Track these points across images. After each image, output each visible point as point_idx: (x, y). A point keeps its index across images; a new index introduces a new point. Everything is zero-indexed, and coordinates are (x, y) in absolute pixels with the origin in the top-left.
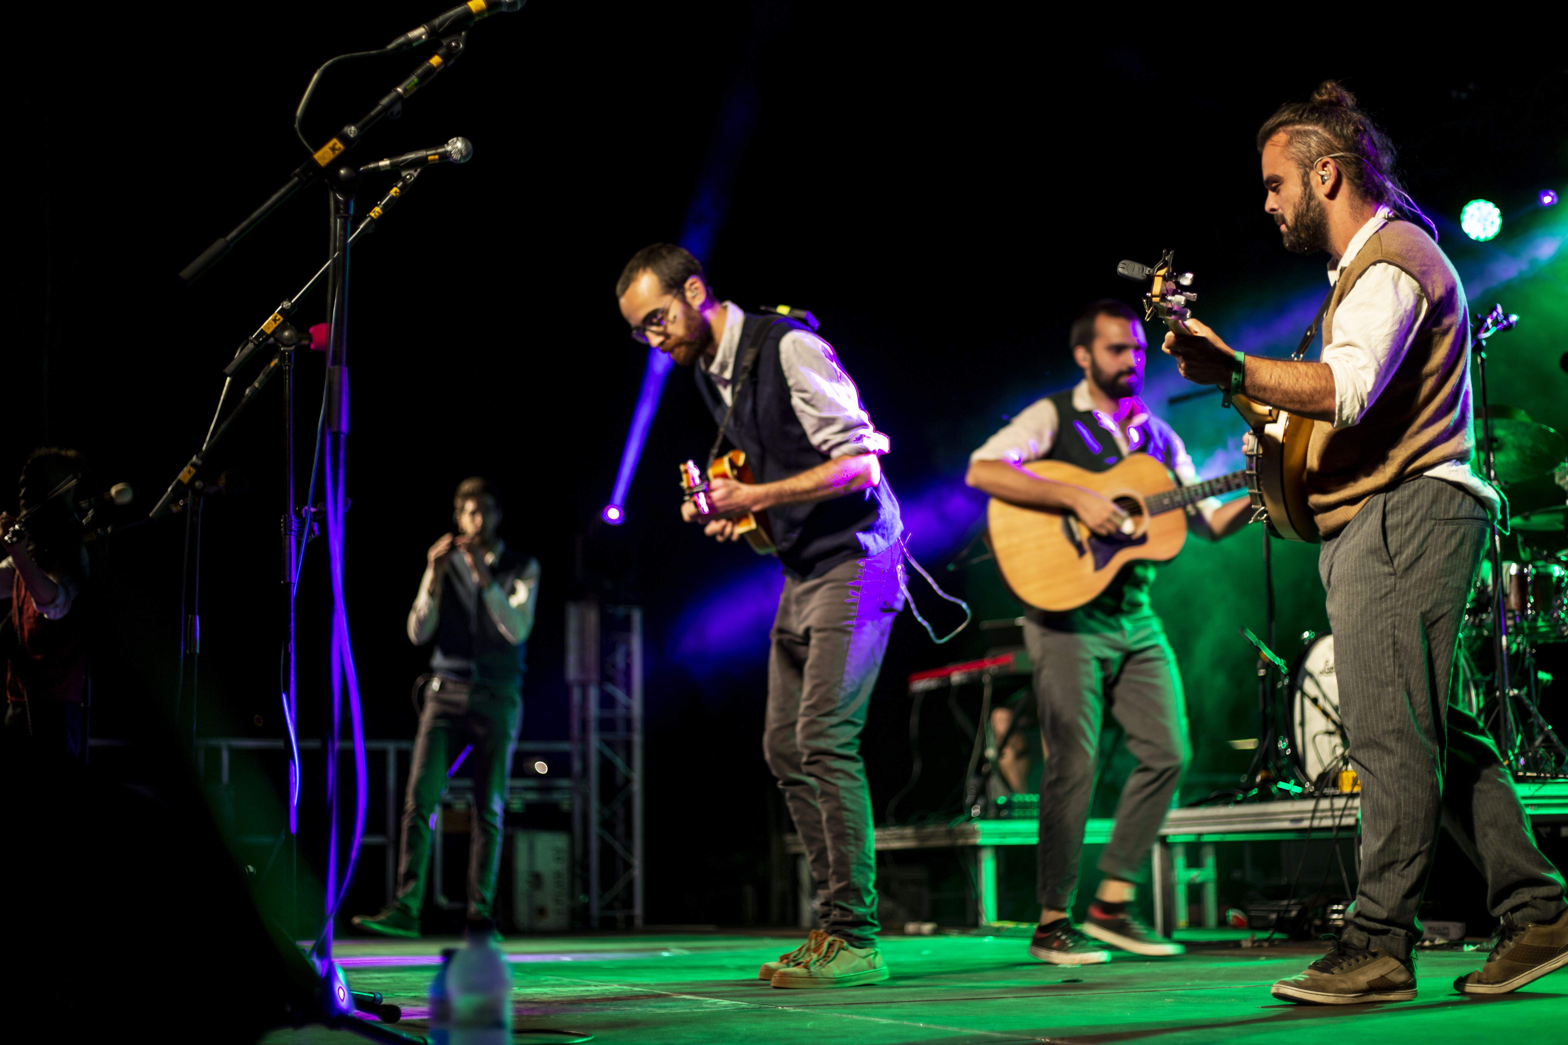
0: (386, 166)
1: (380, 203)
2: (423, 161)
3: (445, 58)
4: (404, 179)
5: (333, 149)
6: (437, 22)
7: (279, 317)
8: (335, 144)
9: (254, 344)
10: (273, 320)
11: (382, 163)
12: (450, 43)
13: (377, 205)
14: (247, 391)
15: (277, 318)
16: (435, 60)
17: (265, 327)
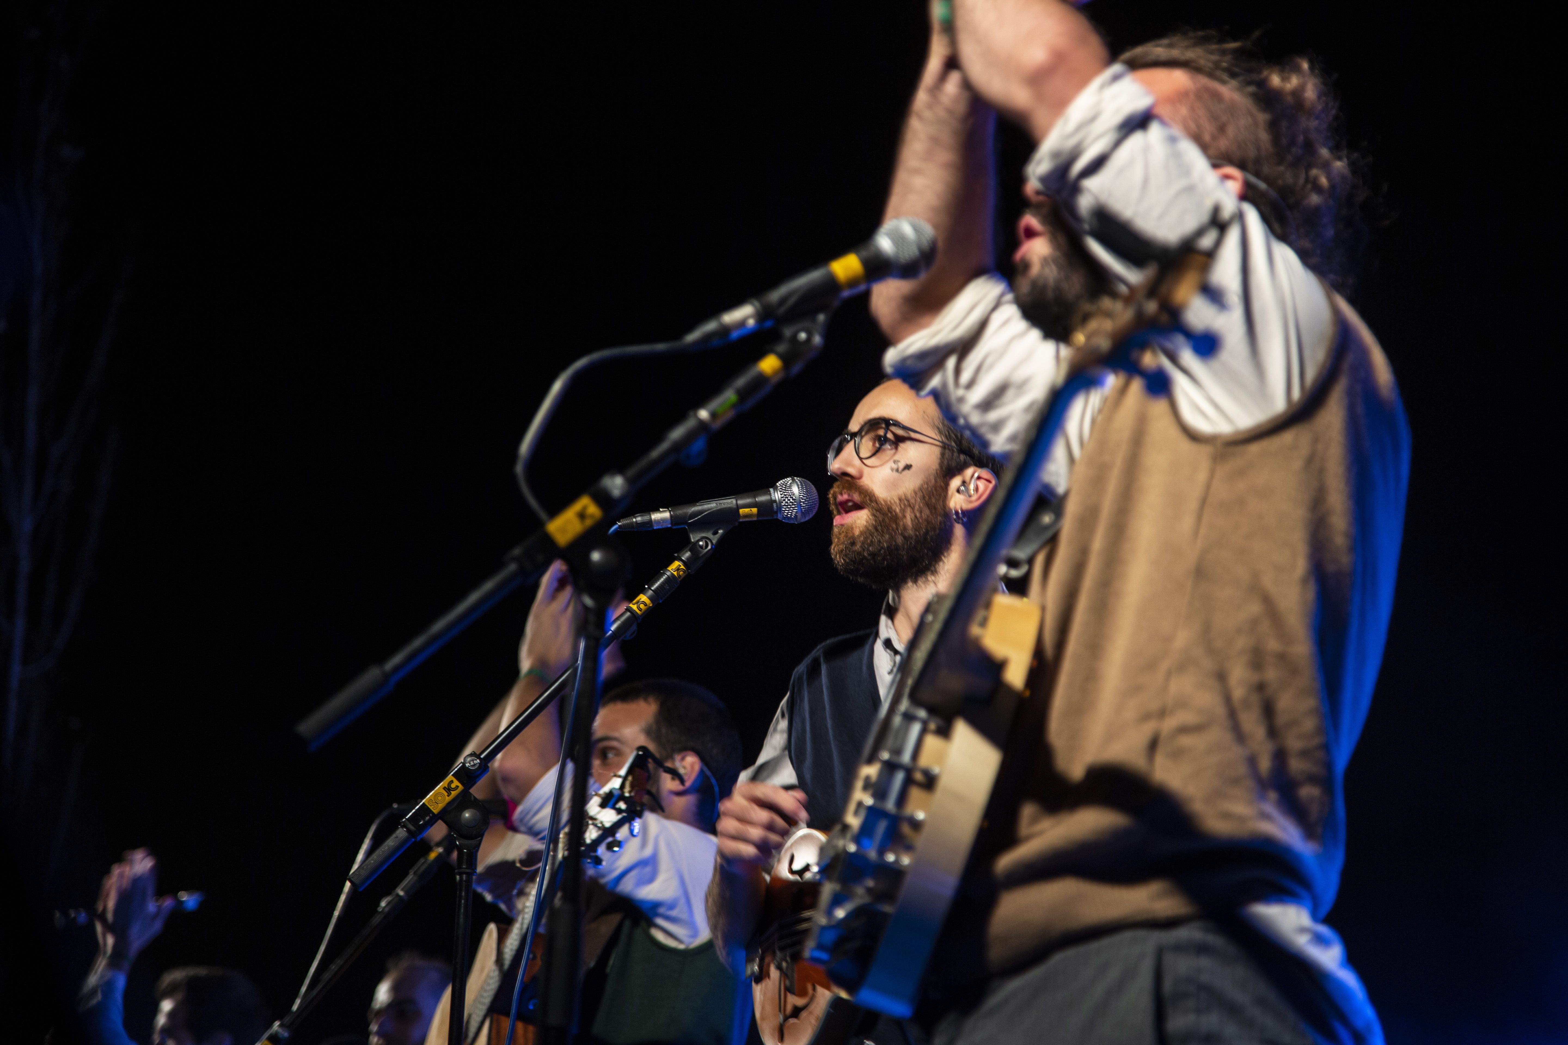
0: (663, 520)
1: (649, 588)
2: (730, 516)
3: (787, 360)
4: (694, 548)
5: (582, 516)
6: (775, 296)
7: (456, 783)
8: (585, 508)
9: (408, 830)
10: (444, 788)
11: (655, 516)
12: (794, 337)
13: (643, 591)
14: (383, 904)
15: (453, 786)
16: (769, 364)
17: (430, 800)
